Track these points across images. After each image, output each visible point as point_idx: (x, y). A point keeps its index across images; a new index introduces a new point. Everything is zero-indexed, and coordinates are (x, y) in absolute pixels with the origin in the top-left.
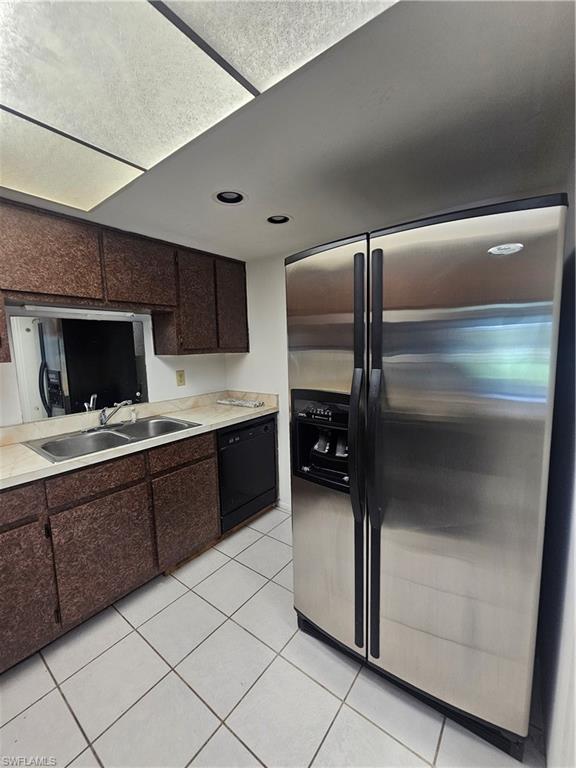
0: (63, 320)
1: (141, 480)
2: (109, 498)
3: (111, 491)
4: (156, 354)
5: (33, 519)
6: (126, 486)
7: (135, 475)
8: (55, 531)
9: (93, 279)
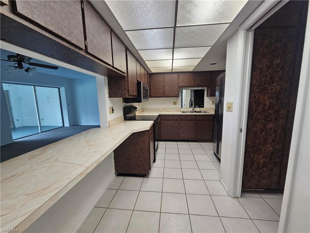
0: (195, 90)
1: (194, 120)
2: (188, 121)
3: (189, 120)
4: (207, 96)
5: (177, 120)
6: (191, 120)
7: (193, 119)
8: (180, 123)
9: (193, 82)
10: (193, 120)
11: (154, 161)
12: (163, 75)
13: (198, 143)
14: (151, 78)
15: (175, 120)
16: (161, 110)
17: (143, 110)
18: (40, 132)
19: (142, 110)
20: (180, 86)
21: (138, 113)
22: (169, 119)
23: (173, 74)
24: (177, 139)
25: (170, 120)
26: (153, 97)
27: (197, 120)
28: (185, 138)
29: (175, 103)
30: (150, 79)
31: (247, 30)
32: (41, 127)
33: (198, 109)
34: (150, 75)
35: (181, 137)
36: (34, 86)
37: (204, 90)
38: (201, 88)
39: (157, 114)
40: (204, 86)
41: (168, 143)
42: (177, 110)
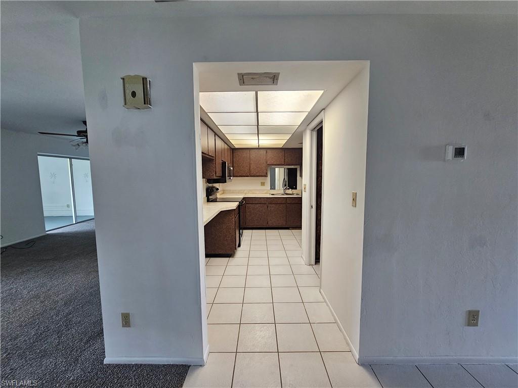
1: (285, 204)
3: (278, 204)
4: (300, 176)
8: (269, 207)
9: (283, 160)
10: (283, 204)
11: (239, 246)
12: (248, 151)
13: (290, 231)
14: (234, 154)
15: (263, 204)
16: (245, 192)
17: (224, 192)
18: (74, 223)
19: (222, 192)
20: (268, 163)
21: (219, 195)
22: (256, 202)
23: (260, 150)
24: (265, 226)
25: (257, 204)
26: (237, 176)
27: (288, 204)
28: (275, 225)
29: (263, 184)
30: (233, 156)
31: (312, 130)
32: (76, 217)
33: (290, 191)
34: (233, 150)
35: (270, 225)
36: (70, 158)
37: (296, 169)
38: (293, 167)
39: (242, 196)
40: (296, 165)
41: (254, 231)
42: (265, 192)
